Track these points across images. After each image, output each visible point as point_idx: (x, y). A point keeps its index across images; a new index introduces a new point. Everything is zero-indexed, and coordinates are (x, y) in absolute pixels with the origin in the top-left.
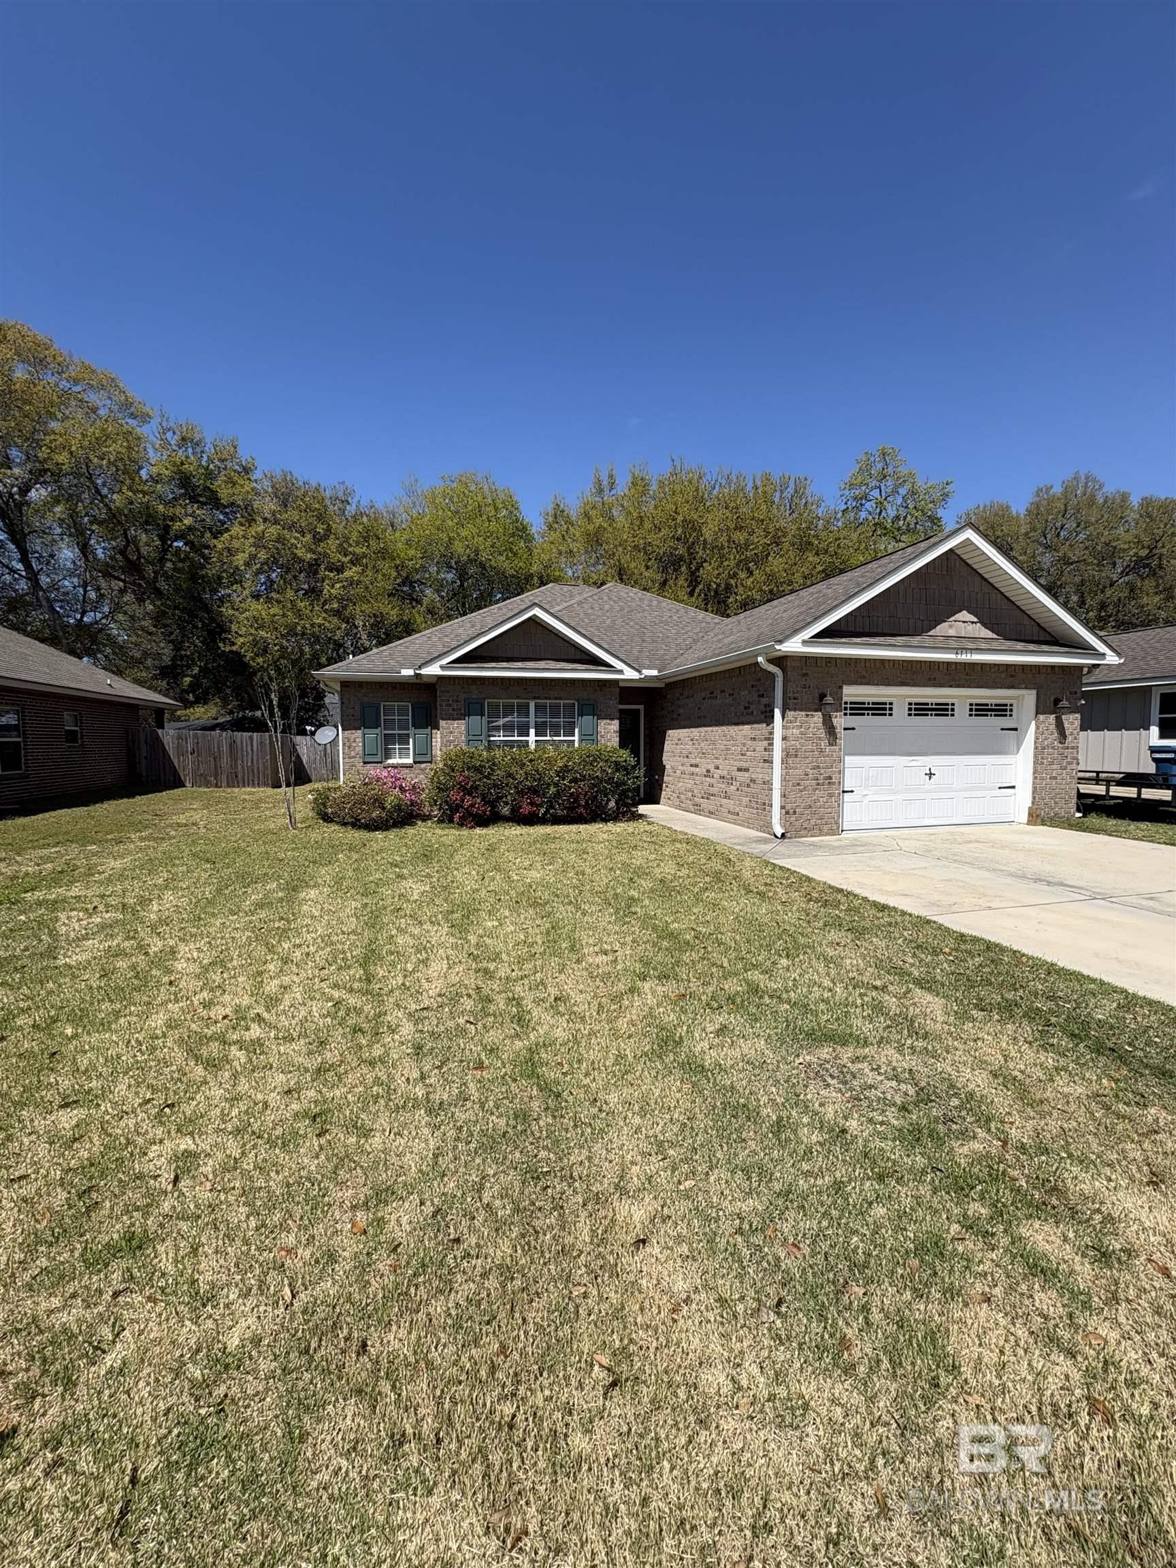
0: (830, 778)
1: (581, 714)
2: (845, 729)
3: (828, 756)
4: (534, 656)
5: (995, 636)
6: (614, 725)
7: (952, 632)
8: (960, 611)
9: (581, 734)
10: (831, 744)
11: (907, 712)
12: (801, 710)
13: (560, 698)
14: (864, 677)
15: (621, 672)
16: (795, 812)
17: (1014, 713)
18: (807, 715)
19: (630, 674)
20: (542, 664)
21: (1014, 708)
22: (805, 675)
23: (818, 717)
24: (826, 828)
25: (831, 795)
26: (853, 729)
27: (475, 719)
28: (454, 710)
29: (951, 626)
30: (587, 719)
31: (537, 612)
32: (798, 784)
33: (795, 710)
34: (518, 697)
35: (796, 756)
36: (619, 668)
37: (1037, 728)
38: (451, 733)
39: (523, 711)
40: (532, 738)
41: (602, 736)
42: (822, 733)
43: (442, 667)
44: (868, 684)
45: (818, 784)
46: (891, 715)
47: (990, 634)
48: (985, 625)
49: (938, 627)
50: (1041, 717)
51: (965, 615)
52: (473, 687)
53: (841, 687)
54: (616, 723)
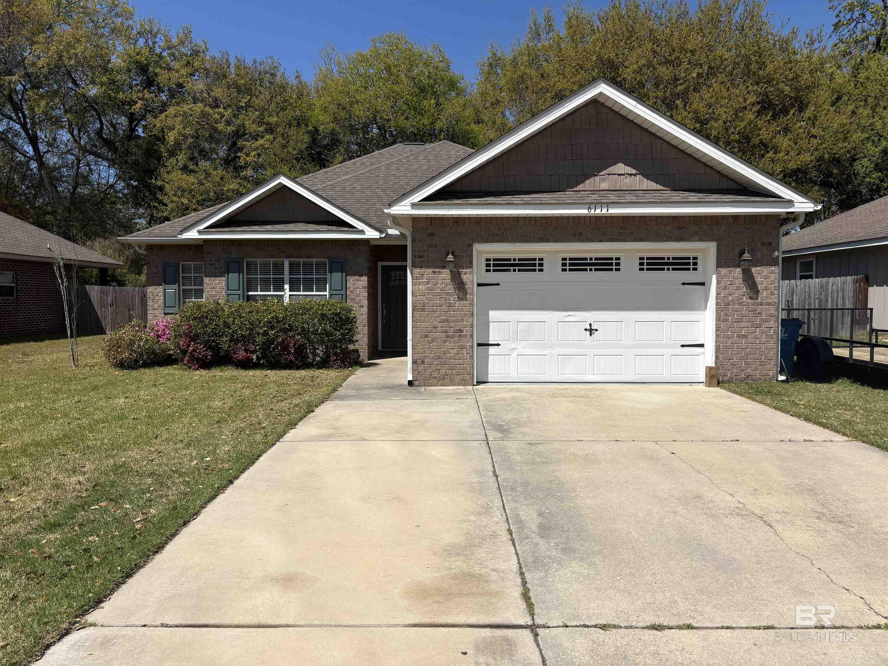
0: (461, 331)
1: (331, 272)
2: (479, 285)
3: (457, 310)
4: (285, 219)
5: (661, 187)
6: (363, 281)
7: (604, 186)
8: (615, 164)
9: (331, 289)
10: (459, 299)
11: (560, 267)
12: (428, 267)
13: (310, 257)
14: (496, 235)
15: (362, 232)
16: (423, 362)
17: (699, 267)
18: (434, 272)
19: (371, 234)
20: (291, 227)
21: (699, 261)
22: (432, 235)
23: (445, 275)
24: (457, 379)
25: (462, 348)
26: (498, 284)
27: (234, 276)
28: (216, 268)
29: (603, 180)
30: (337, 276)
31: (283, 180)
32: (426, 336)
33: (421, 267)
34: (272, 257)
35: (423, 310)
36: (360, 228)
37: (718, 282)
38: (213, 288)
39: (279, 268)
40: (287, 292)
41: (351, 292)
42: (450, 289)
43: (199, 232)
44: (502, 241)
45: (448, 336)
46: (540, 270)
47: (653, 185)
48: (648, 177)
49: (587, 182)
50: (724, 271)
51: (621, 168)
52: (233, 248)
53: (471, 246)
54: (365, 278)
